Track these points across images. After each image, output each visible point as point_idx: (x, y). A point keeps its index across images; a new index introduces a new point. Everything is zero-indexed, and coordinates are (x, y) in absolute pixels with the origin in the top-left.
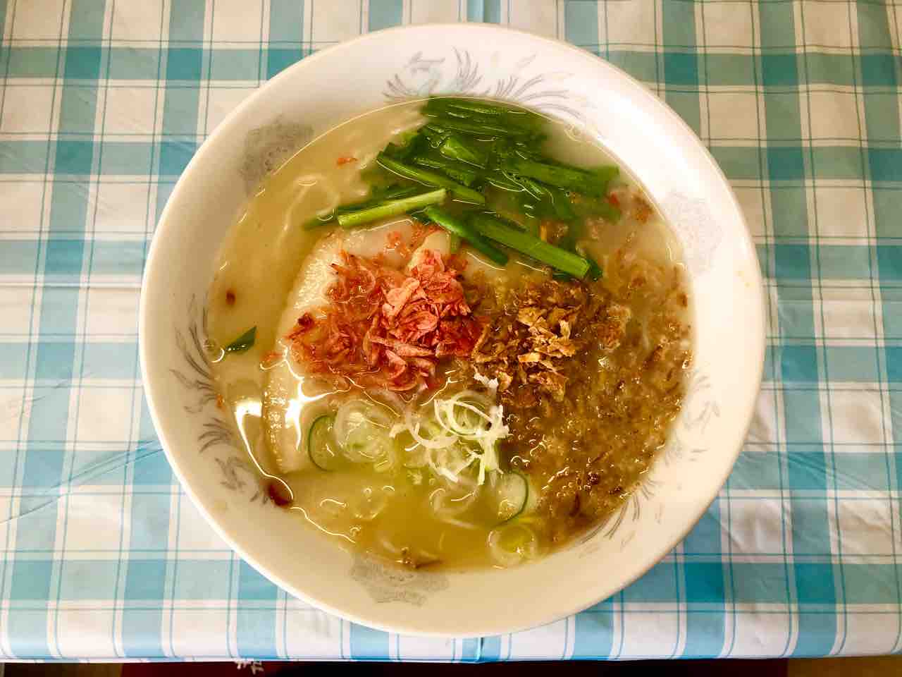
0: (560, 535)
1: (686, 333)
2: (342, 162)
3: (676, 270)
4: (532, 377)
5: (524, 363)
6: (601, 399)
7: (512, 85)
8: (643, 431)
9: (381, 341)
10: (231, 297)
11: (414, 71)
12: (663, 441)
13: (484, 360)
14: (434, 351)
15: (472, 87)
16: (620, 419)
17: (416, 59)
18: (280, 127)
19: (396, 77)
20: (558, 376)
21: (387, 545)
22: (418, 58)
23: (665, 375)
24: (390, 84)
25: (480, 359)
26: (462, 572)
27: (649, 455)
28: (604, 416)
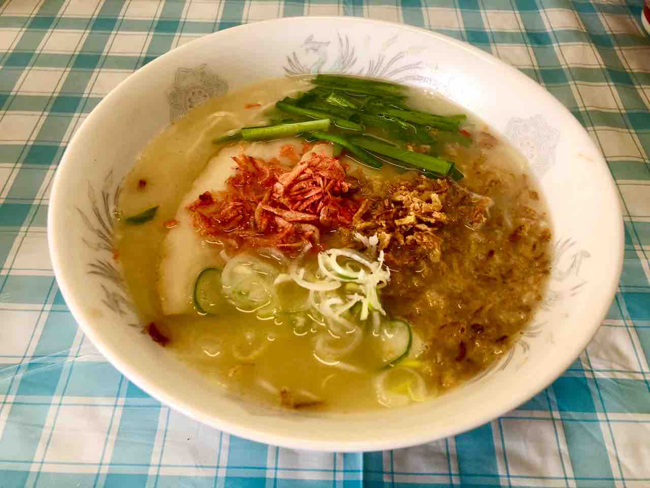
0: (448, 378)
1: (543, 217)
2: (249, 106)
3: (524, 176)
4: (409, 237)
5: (401, 226)
6: (474, 262)
7: (380, 63)
8: (518, 289)
9: (271, 210)
10: (142, 183)
11: (307, 50)
12: (539, 298)
13: (364, 224)
14: (319, 215)
15: (350, 67)
16: (495, 279)
17: (309, 40)
18: (203, 74)
19: (294, 54)
20: (433, 237)
21: (266, 385)
22: (310, 40)
23: (530, 248)
24: (289, 60)
25: (360, 225)
26: (345, 412)
27: (528, 310)
28: (479, 277)
